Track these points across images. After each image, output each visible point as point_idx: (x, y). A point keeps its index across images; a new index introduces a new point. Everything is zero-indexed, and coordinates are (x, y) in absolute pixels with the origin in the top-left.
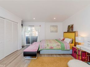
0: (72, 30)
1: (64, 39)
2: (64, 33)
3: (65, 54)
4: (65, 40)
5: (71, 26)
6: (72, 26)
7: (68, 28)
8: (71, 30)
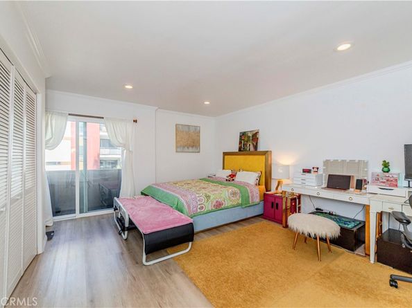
0: (256, 147)
1: (233, 176)
2: (225, 154)
3: (249, 216)
4: (237, 179)
5: (250, 135)
6: (255, 137)
7: (241, 139)
8: (251, 146)
